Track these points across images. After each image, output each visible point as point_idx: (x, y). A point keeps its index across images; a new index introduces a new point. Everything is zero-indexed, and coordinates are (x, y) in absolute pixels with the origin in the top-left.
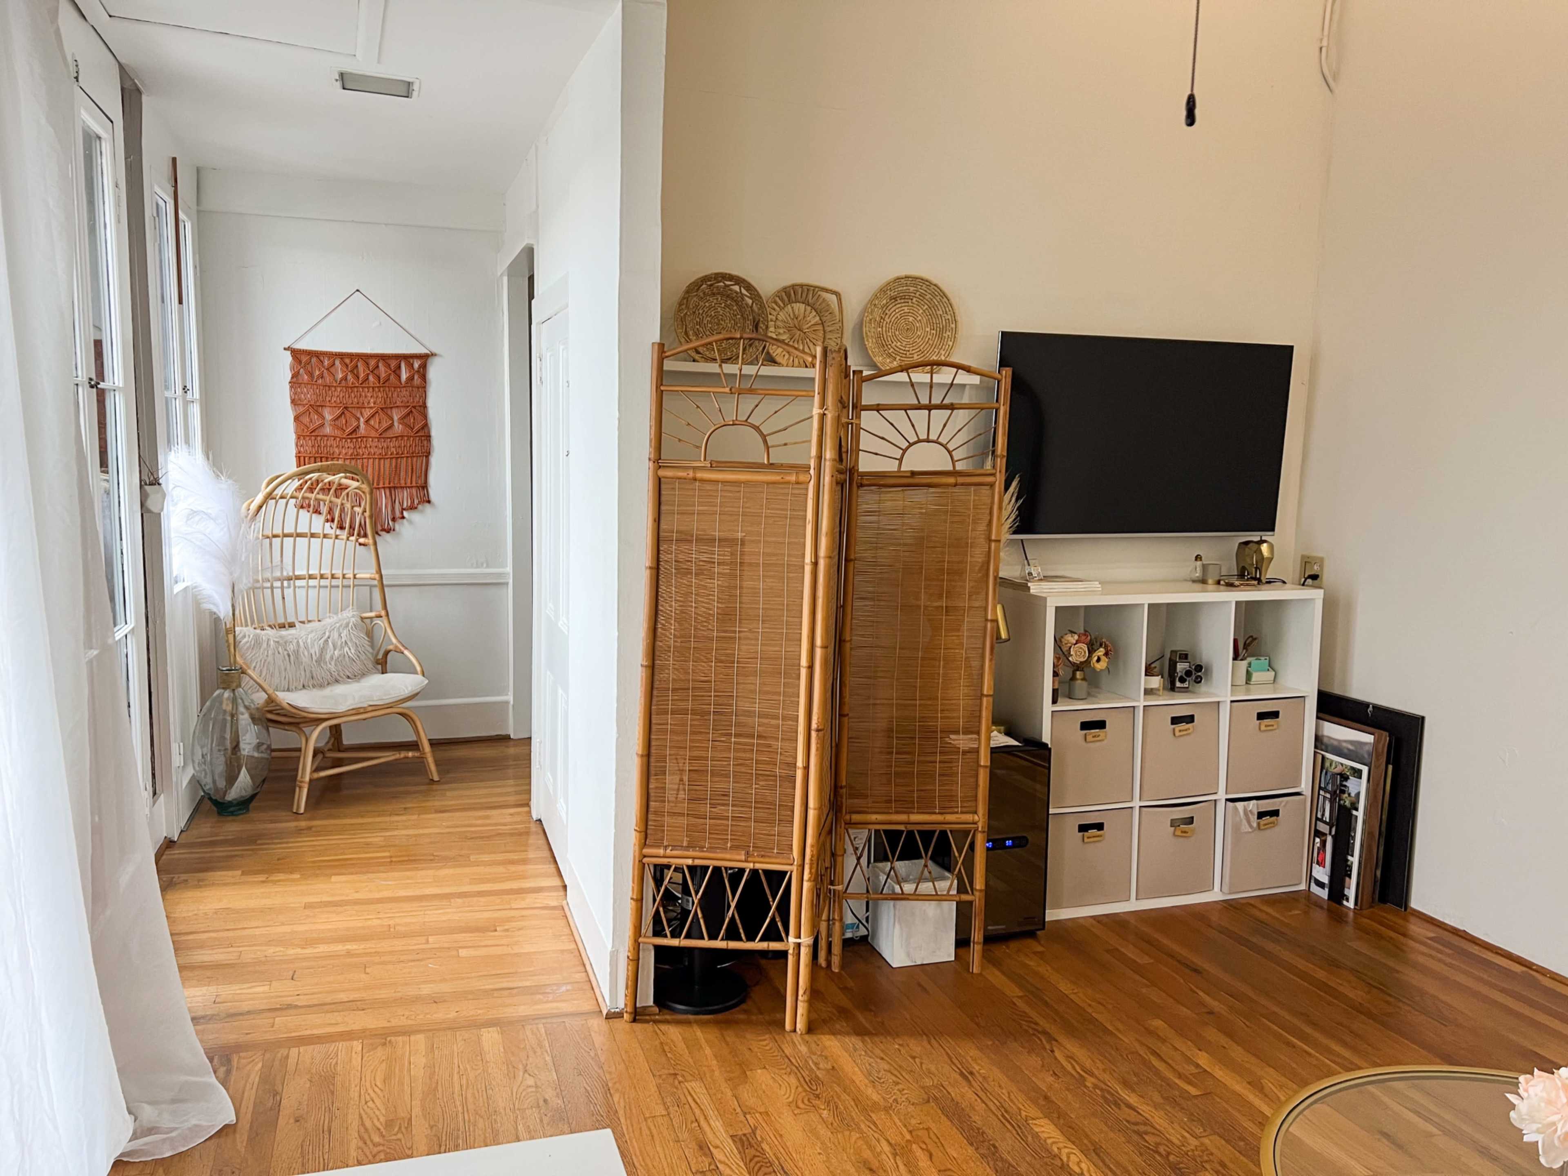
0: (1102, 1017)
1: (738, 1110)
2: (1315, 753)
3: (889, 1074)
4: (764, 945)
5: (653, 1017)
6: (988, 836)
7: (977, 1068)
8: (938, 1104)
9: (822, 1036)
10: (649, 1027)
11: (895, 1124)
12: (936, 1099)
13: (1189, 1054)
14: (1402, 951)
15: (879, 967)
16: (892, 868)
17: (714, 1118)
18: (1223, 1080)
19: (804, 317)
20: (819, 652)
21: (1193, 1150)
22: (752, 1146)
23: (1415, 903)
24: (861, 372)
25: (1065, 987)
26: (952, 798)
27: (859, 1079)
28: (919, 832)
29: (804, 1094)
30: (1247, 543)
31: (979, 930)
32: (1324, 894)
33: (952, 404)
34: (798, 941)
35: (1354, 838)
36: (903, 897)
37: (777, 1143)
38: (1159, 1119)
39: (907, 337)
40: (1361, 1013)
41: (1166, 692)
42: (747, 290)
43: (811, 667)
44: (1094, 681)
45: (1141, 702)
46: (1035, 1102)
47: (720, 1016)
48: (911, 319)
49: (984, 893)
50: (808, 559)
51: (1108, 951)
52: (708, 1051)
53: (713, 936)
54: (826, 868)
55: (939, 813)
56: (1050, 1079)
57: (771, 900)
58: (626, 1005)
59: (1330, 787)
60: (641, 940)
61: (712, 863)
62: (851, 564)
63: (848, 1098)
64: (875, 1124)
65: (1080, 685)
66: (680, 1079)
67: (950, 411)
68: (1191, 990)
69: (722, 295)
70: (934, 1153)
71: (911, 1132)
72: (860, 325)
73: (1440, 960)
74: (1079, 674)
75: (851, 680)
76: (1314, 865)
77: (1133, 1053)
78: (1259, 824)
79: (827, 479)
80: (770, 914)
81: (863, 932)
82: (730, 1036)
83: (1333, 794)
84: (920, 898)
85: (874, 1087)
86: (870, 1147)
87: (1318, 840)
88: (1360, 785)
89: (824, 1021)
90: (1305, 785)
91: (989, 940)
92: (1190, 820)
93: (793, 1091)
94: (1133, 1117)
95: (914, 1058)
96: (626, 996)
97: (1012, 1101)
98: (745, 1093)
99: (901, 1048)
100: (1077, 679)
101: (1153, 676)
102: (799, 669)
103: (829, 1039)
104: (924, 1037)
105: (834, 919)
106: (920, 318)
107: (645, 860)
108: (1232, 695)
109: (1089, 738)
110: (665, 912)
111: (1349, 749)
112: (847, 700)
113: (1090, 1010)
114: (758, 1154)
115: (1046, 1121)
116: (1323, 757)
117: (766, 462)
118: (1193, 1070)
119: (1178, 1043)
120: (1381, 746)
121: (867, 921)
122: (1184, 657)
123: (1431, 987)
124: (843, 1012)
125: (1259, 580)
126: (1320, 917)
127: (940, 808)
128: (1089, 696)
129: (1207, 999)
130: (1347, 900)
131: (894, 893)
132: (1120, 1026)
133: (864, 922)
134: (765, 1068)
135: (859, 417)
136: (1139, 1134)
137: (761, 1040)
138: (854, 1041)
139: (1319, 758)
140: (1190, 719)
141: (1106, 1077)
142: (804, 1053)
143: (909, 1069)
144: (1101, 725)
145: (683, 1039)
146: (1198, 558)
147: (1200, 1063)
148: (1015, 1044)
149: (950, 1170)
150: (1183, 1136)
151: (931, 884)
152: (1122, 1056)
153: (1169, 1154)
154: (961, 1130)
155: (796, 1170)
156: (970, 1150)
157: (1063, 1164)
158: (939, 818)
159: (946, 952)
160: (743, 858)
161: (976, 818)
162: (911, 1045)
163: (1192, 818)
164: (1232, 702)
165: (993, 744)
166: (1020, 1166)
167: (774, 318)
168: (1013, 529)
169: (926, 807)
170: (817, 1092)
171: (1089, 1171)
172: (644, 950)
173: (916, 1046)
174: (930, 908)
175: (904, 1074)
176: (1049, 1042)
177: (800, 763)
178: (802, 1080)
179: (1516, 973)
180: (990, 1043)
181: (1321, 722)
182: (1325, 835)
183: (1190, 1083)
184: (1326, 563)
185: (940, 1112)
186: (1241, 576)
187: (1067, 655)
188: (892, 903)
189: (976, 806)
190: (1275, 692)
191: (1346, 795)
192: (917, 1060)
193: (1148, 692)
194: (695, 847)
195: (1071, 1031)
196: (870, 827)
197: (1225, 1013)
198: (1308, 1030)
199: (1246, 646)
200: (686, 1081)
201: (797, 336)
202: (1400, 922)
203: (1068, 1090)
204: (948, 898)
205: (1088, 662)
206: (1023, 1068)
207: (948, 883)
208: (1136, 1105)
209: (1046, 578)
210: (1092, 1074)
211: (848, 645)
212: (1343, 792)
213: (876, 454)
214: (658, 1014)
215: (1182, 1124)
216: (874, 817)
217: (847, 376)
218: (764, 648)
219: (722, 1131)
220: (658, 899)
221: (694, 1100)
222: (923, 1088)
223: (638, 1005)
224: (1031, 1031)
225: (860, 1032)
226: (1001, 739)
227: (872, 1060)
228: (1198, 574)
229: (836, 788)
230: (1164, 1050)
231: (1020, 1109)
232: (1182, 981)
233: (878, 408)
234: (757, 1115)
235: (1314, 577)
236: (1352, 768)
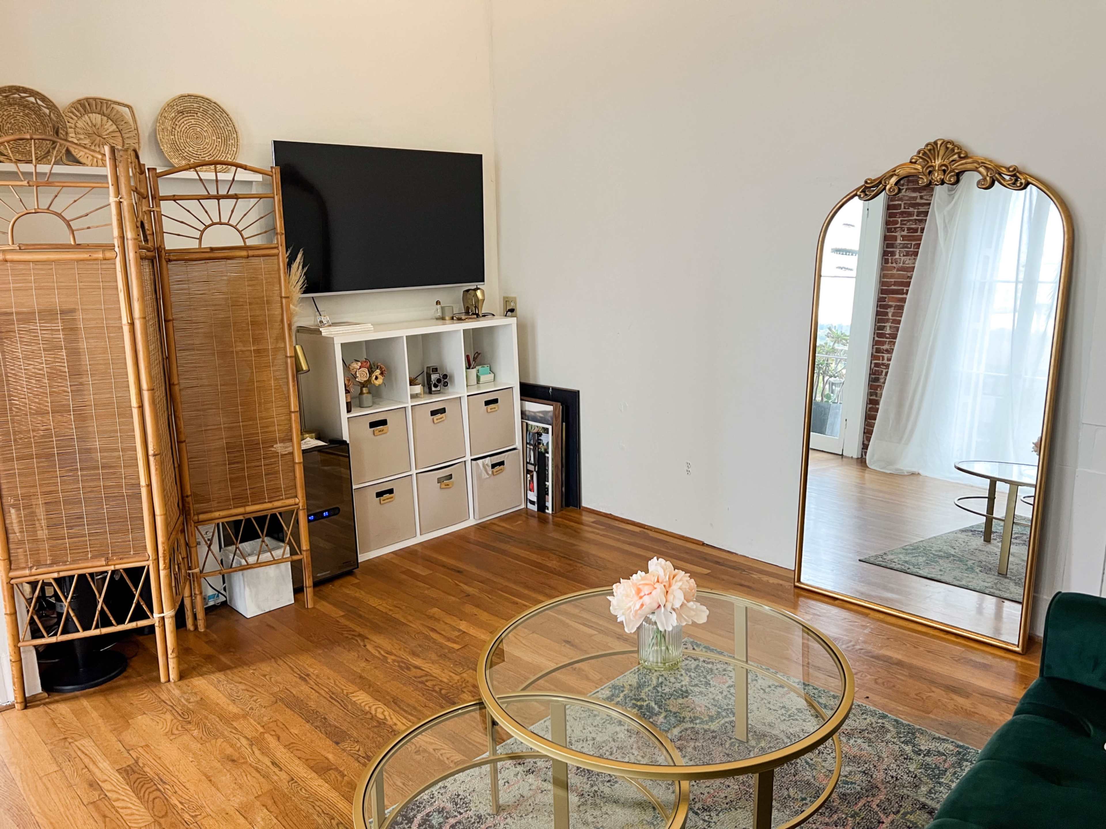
0: (399, 616)
1: (123, 749)
2: (522, 422)
3: (246, 692)
4: (133, 625)
5: (43, 701)
6: (307, 512)
7: (312, 670)
8: (283, 703)
9: (192, 679)
10: (41, 709)
11: (251, 724)
12: (282, 700)
13: (454, 624)
14: (579, 533)
15: (237, 620)
16: (236, 548)
17: (102, 761)
18: (474, 635)
19: (102, 126)
20: (146, 395)
21: (456, 683)
22: (134, 772)
23: (584, 504)
24: (155, 169)
25: (374, 602)
26: (278, 489)
27: (223, 700)
28: (255, 518)
29: (178, 723)
30: (468, 291)
31: (309, 578)
32: (534, 508)
33: (236, 195)
34: (162, 615)
35: (548, 471)
36: (249, 567)
37: (156, 764)
38: (435, 670)
39: (197, 144)
40: (556, 574)
41: (426, 395)
42: (43, 102)
43: (141, 407)
44: (376, 394)
45: (409, 403)
46: (353, 682)
47: (104, 686)
48: (198, 129)
49: (309, 552)
50: (125, 320)
51: (403, 573)
52: (95, 714)
53: (86, 627)
54: (183, 559)
55: (269, 502)
56: (363, 664)
57: (134, 590)
58: (16, 698)
59: (532, 442)
60: (19, 645)
61: (76, 573)
62: (170, 324)
63: (214, 717)
64: (235, 729)
65: (367, 398)
66: (70, 740)
67: (235, 200)
68: (456, 584)
69: (19, 105)
70: (281, 735)
71: (263, 726)
72: (154, 134)
73: (598, 534)
74: (365, 390)
75: (184, 414)
76: (529, 492)
77: (418, 633)
78: (493, 472)
79: (131, 255)
80: (135, 601)
81: (222, 599)
82: (114, 699)
83: (535, 446)
84: (262, 565)
85: (234, 703)
86: (232, 746)
87: (529, 476)
88: (548, 437)
89: (194, 668)
90: (518, 444)
91: (317, 584)
92: (450, 477)
93: (169, 724)
94: (419, 673)
95: (265, 676)
96: (14, 690)
97: (337, 686)
98: (130, 737)
99: (254, 672)
100: (364, 394)
101: (416, 385)
102: (131, 410)
103: (199, 680)
104: (273, 660)
105: (195, 594)
106: (205, 129)
107: (12, 582)
108: (468, 392)
109: (376, 432)
110: (39, 618)
111: (540, 417)
112: (182, 429)
113: (390, 613)
114: (141, 776)
115: (362, 692)
116: (527, 424)
117: (72, 243)
118: (457, 633)
119: (449, 620)
120: (557, 413)
121: (225, 589)
122: (435, 370)
123: (593, 550)
124: (209, 658)
125: (478, 315)
126: (534, 522)
127: (268, 498)
128: (374, 404)
129: (465, 587)
130: (548, 509)
131: (241, 566)
132: (410, 618)
133: (223, 592)
134: (144, 713)
135: (158, 206)
136: (422, 682)
137: (140, 695)
138: (220, 676)
139: (525, 424)
140: (443, 411)
141: (401, 653)
142: (177, 695)
143: (261, 684)
144: (384, 422)
145: (71, 710)
146: (438, 303)
147: (461, 628)
148: (338, 648)
149: (292, 743)
150: (450, 676)
151: (269, 554)
152: (411, 636)
153: (441, 689)
154: (301, 715)
155: (173, 778)
156: (308, 726)
157: (372, 716)
158: (269, 505)
159: (287, 598)
160: (104, 563)
161: (297, 500)
162: (262, 668)
163: (451, 475)
164: (468, 396)
165: (304, 447)
166: (343, 726)
167: (73, 126)
168: (303, 289)
169: (257, 499)
170: (189, 719)
171: (390, 715)
172: (24, 652)
173: (265, 667)
174: (271, 571)
175: (257, 689)
176: (363, 641)
177: (143, 482)
178: (176, 714)
179: (637, 532)
180: (320, 652)
181: (524, 402)
182: (532, 471)
183: (455, 642)
184: (518, 301)
185: (284, 706)
186: (467, 313)
187: (355, 377)
188: (240, 573)
189: (296, 492)
190: (495, 386)
191: (541, 445)
192: (267, 677)
193: (413, 396)
194: (59, 563)
195: (377, 629)
196: (217, 521)
197: (476, 594)
198: (526, 592)
199: (475, 359)
200: (76, 741)
201: (97, 142)
202: (576, 516)
203: (375, 668)
204: (284, 560)
205: (369, 381)
206: (345, 662)
207: (282, 551)
208: (420, 665)
209: (334, 324)
210: (391, 653)
211: (177, 388)
212: (540, 443)
213: (179, 235)
214: (48, 698)
215: (450, 669)
216: (217, 514)
217: (142, 172)
218: (97, 397)
219: (109, 768)
220: (31, 610)
221: (83, 752)
222: (272, 694)
223: (27, 695)
224: (350, 637)
225: (223, 668)
226: (311, 442)
227: (232, 685)
228: (439, 314)
229: (183, 498)
230: (437, 626)
231: (342, 690)
232: (450, 580)
233: (174, 198)
234: (139, 749)
235: (512, 310)
236: (543, 428)
